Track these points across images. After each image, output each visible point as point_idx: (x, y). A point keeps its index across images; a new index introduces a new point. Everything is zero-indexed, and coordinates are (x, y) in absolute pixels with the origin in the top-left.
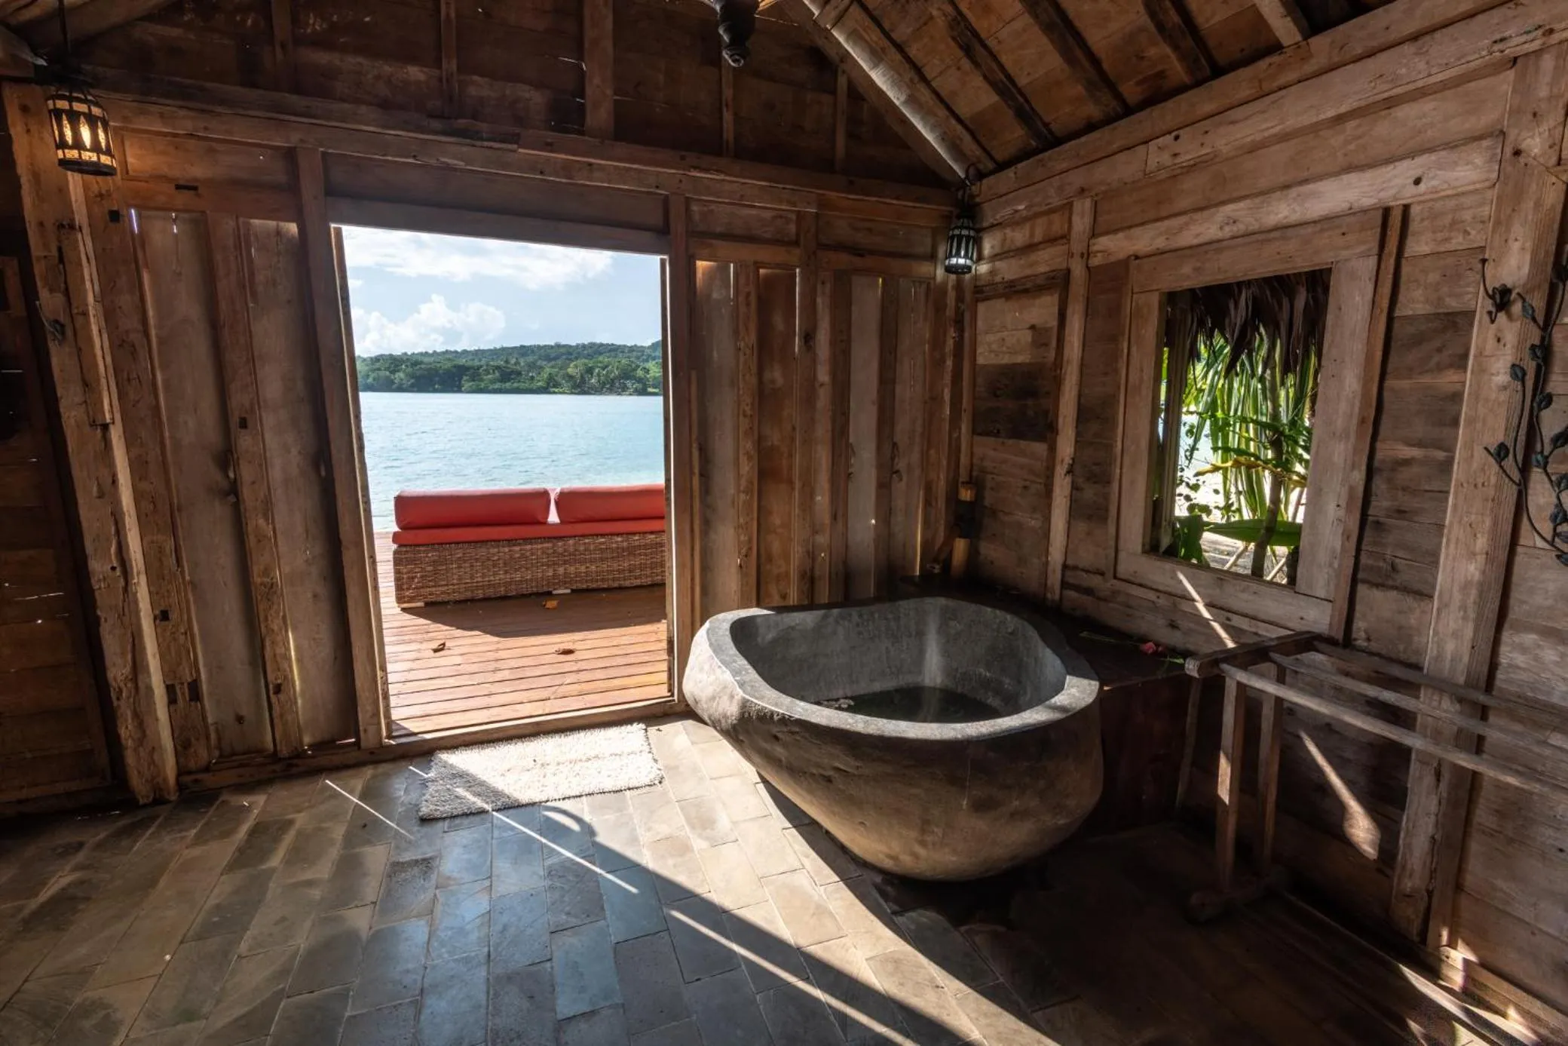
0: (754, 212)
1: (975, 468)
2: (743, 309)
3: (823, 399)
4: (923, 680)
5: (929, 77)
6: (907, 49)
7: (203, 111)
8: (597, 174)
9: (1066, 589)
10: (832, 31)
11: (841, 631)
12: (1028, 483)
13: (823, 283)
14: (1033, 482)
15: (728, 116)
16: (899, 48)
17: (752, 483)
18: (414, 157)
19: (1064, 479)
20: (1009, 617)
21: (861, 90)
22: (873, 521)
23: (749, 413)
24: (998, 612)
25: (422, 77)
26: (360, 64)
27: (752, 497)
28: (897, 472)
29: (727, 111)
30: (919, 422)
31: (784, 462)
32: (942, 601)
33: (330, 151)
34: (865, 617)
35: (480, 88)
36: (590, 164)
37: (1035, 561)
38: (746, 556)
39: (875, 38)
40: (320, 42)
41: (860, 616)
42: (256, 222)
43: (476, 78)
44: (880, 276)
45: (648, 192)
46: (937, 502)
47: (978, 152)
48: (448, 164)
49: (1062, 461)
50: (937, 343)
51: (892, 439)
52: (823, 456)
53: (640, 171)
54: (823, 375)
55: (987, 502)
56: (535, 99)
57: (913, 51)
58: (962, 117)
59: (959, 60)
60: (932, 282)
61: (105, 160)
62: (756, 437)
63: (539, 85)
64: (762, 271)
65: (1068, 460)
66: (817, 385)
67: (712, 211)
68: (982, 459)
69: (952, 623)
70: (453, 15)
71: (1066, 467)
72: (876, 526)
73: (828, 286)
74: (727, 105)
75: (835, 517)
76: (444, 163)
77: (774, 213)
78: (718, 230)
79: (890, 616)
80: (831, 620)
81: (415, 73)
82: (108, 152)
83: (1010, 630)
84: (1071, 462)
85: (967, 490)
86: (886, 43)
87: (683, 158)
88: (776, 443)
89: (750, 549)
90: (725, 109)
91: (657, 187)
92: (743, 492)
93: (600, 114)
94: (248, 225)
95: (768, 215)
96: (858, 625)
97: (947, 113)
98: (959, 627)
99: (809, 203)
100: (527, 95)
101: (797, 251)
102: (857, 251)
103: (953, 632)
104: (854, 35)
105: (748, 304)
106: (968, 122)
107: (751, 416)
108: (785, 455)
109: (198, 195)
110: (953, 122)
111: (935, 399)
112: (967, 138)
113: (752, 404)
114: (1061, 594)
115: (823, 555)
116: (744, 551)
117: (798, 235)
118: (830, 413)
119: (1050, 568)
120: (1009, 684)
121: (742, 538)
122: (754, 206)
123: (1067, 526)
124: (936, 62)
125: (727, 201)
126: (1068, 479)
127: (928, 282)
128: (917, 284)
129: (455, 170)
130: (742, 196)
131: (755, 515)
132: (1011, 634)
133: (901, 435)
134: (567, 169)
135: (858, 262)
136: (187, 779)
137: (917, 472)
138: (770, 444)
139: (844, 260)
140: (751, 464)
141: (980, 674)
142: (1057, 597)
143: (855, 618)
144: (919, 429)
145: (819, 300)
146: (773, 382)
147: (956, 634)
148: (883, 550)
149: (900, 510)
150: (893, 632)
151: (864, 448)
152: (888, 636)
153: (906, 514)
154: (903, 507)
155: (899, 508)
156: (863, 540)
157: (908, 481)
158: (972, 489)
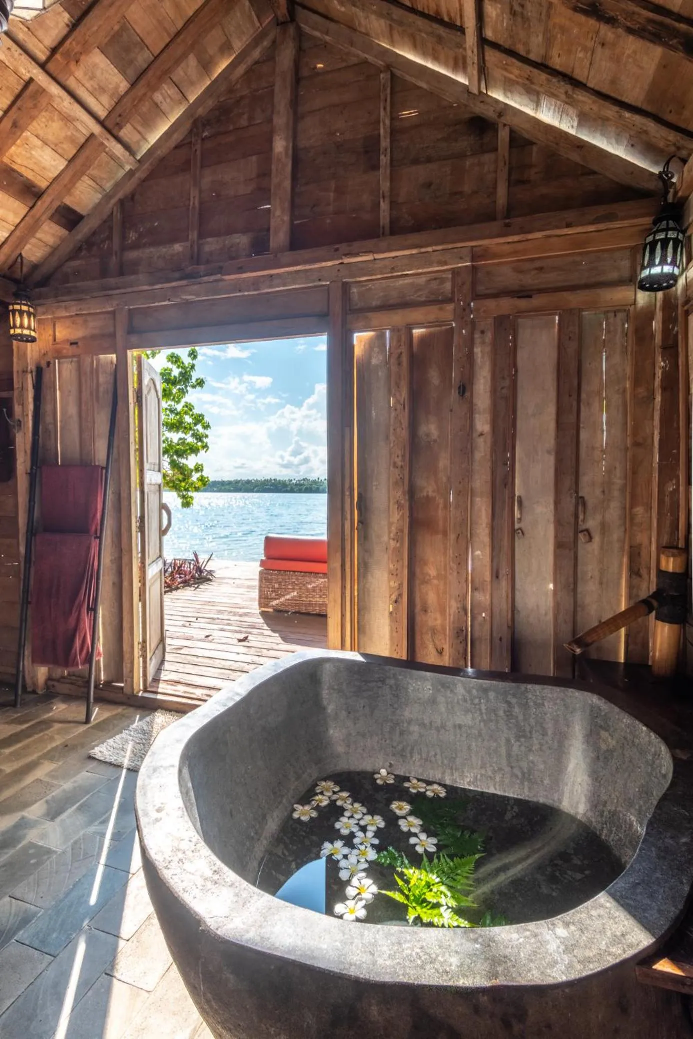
0: (408, 281)
2: (394, 368)
3: (482, 449)
4: (560, 801)
5: (582, 79)
6: (550, 64)
7: (80, 300)
8: (276, 281)
10: (489, 93)
13: (483, 332)
15: (384, 206)
16: (542, 66)
17: (402, 531)
18: (169, 300)
21: (526, 136)
22: (551, 586)
23: (400, 464)
25: (180, 249)
26: (151, 252)
27: (402, 544)
28: (585, 531)
29: (384, 201)
30: (618, 473)
31: (440, 513)
32: (595, 699)
33: (131, 307)
35: (212, 245)
36: (271, 276)
38: (396, 602)
39: (517, 72)
40: (136, 246)
42: (101, 356)
43: (209, 240)
44: (555, 314)
45: (315, 287)
47: (672, 136)
48: (187, 300)
50: (641, 377)
51: (577, 492)
52: (482, 508)
53: (306, 271)
54: (482, 424)
56: (242, 240)
57: (557, 62)
58: (639, 104)
59: (598, 32)
60: (632, 308)
61: (33, 334)
62: (406, 488)
63: (244, 232)
64: (417, 332)
66: (475, 435)
67: (370, 289)
69: (605, 735)
70: (197, 204)
72: (555, 592)
73: (489, 336)
74: (384, 197)
75: (496, 575)
76: (184, 299)
77: (428, 277)
78: (374, 303)
81: (178, 247)
82: (34, 330)
85: (668, 556)
86: (528, 69)
87: (337, 250)
88: (430, 494)
89: (400, 595)
90: (381, 200)
91: (320, 280)
92: (394, 539)
93: (279, 237)
94: (98, 361)
95: (422, 280)
97: (616, 108)
98: (612, 743)
99: (461, 258)
100: (238, 241)
101: (450, 307)
102: (524, 293)
103: (604, 747)
104: (509, 86)
105: (399, 364)
106: (645, 107)
107: (402, 467)
108: (441, 506)
109: (78, 347)
110: (627, 115)
111: (640, 443)
112: (651, 126)
113: (403, 456)
115: (484, 615)
116: (394, 597)
117: (453, 292)
118: (489, 464)
121: (392, 584)
122: (407, 275)
124: (581, 55)
125: (379, 276)
127: (625, 310)
128: (611, 315)
129: (192, 302)
130: (393, 268)
131: (406, 563)
133: (590, 489)
134: (255, 284)
135: (523, 303)
136: (50, 683)
137: (616, 534)
138: (425, 494)
139: (506, 305)
140: (401, 513)
144: (618, 481)
145: (477, 350)
146: (428, 435)
147: (607, 750)
148: (566, 622)
149: (591, 577)
150: (517, 722)
151: (538, 502)
152: (510, 725)
153: (601, 583)
154: (597, 574)
155: (590, 575)
156: (538, 606)
157: (602, 543)
158: (673, 556)
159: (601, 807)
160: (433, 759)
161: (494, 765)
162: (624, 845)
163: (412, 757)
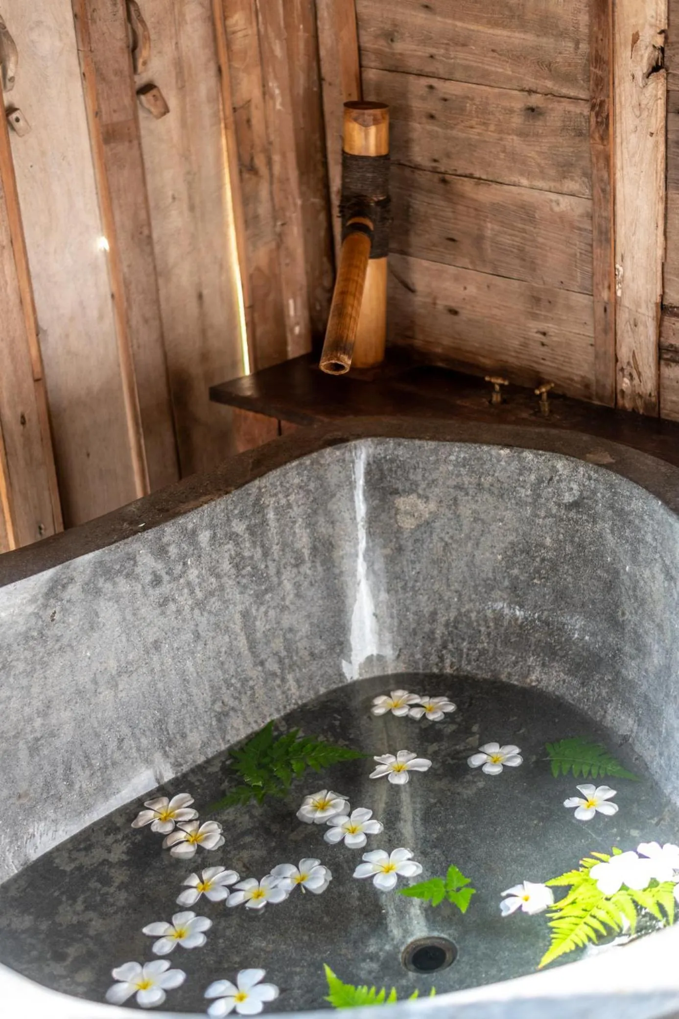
1: (370, 61)
9: (669, 361)
11: (108, 612)
12: (535, 100)
14: (549, 94)
19: (645, 85)
20: (561, 465)
22: (103, 243)
24: (528, 455)
28: (148, 88)
34: (173, 550)
37: (581, 300)
41: (161, 552)
46: (269, 163)
49: (636, 38)
55: (420, 155)
65: (651, 38)
68: (390, 37)
69: (403, 503)
71: (645, 57)
79: (239, 527)
80: (74, 591)
83: (568, 498)
84: (660, 41)
85: (365, 125)
96: (157, 581)
98: (426, 509)
114: (659, 376)
119: (623, 317)
120: (583, 630)
123: (661, 207)
126: (657, 87)
132: (575, 505)
137: (205, 83)
141: (499, 617)
142: (648, 386)
143: (147, 562)
147: (419, 526)
148: (146, 321)
149: (174, 198)
150: (254, 568)
151: (39, 23)
152: (244, 581)
153: (192, 208)
154: (182, 187)
155: (170, 193)
156: (81, 303)
157: (183, 110)
158: (376, 122)
159: (427, 627)
160: (118, 756)
161: (233, 681)
162: (495, 654)
163: (71, 785)
